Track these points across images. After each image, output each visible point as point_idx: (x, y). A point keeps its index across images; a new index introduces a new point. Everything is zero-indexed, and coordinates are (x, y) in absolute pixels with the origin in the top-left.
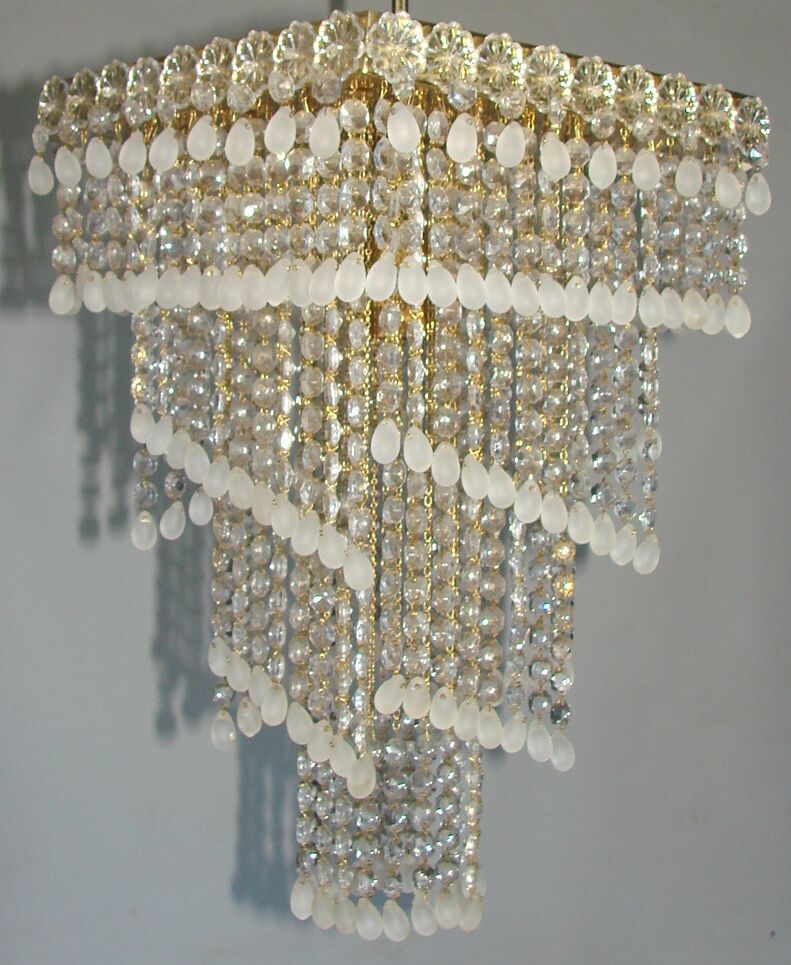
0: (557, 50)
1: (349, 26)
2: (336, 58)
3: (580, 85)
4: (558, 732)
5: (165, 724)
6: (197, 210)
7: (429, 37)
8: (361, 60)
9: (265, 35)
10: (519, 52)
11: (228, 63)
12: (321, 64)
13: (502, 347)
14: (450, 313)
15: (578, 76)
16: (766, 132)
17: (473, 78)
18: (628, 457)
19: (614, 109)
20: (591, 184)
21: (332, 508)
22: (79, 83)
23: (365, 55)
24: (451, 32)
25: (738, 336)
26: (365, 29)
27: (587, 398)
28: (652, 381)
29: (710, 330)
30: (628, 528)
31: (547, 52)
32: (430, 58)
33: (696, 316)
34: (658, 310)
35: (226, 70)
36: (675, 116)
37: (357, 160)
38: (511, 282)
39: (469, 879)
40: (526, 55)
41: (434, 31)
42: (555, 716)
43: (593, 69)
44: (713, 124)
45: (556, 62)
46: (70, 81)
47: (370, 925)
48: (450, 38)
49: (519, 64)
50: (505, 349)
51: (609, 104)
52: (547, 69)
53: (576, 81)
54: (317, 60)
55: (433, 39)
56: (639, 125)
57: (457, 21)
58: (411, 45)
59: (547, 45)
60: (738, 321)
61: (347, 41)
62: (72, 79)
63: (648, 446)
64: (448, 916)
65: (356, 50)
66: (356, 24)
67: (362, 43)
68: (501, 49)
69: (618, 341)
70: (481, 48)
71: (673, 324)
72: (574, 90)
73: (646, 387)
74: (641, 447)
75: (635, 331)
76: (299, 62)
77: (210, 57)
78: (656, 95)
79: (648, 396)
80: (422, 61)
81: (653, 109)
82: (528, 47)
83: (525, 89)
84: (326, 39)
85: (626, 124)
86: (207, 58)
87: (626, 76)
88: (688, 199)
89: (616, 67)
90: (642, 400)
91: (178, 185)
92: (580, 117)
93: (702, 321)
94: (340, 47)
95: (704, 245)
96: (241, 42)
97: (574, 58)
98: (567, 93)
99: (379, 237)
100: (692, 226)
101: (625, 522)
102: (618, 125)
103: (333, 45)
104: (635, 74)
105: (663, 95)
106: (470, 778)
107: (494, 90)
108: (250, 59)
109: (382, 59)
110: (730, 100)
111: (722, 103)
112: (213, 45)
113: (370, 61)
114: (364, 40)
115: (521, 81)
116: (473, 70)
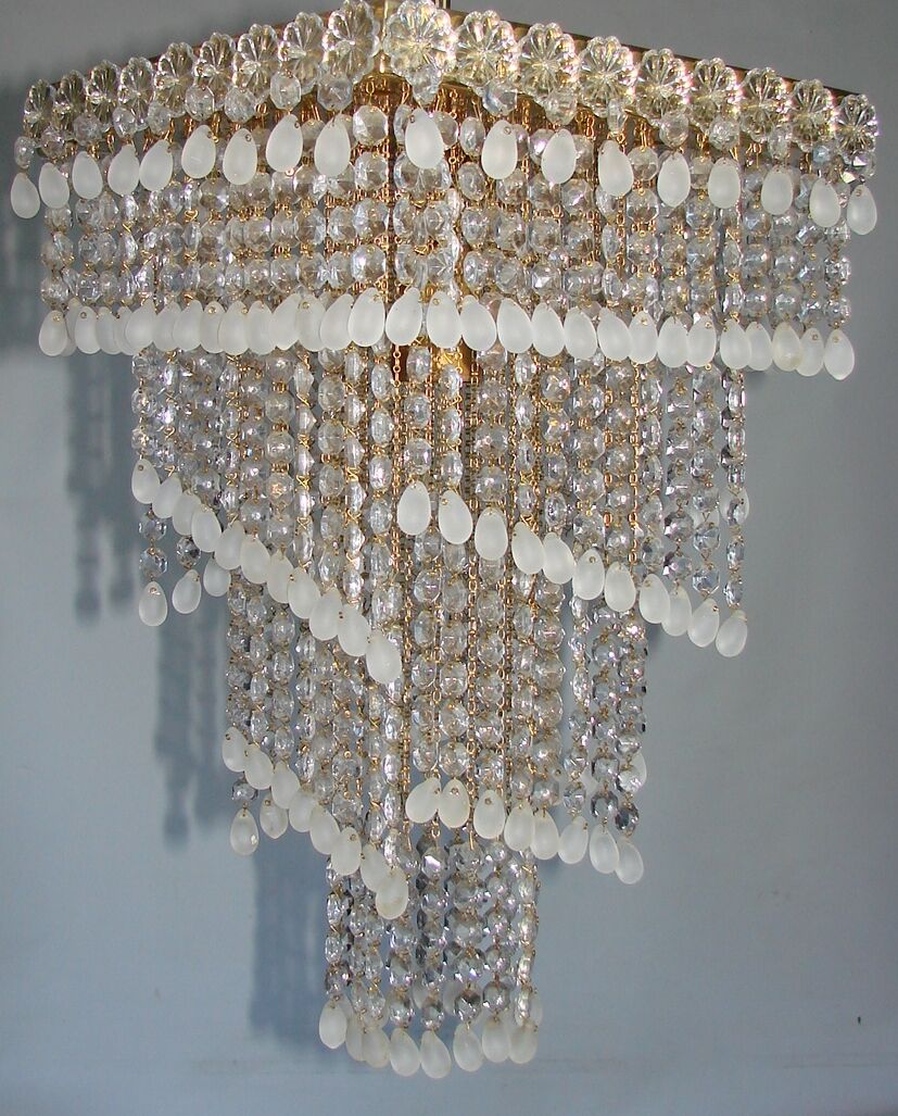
0: (617, 42)
1: (363, 17)
2: (347, 56)
3: (646, 84)
4: (624, 838)
5: (175, 828)
6: (197, 236)
7: (459, 29)
8: (377, 59)
9: (268, 29)
10: (570, 46)
11: (227, 63)
12: (330, 63)
13: (557, 394)
14: (494, 356)
15: (643, 74)
16: (873, 136)
17: (515, 77)
18: (709, 521)
19: (688, 111)
20: (661, 201)
21: (353, 586)
22: (67, 88)
23: (381, 52)
24: (486, 22)
25: (840, 377)
26: (381, 22)
27: (660, 452)
28: (738, 430)
29: (807, 370)
30: (710, 603)
31: (606, 44)
32: (460, 54)
33: (789, 355)
34: (743, 348)
35: (226, 71)
36: (762, 119)
37: (374, 177)
38: (563, 319)
39: (522, 1006)
40: (579, 49)
41: (465, 22)
42: (621, 821)
43: (662, 63)
44: (810, 127)
45: (617, 56)
46: (56, 85)
47: (406, 1060)
48: (484, 30)
49: (570, 59)
50: (560, 396)
51: (681, 106)
52: (605, 66)
53: (641, 80)
54: (326, 58)
55: (464, 31)
56: (717, 130)
57: (494, 10)
58: (437, 38)
59: (605, 35)
60: (839, 359)
61: (360, 34)
62: (59, 83)
63: (734, 506)
64: (496, 1048)
65: (370, 47)
66: (370, 15)
67: (377, 38)
68: (548, 41)
69: (696, 383)
70: (523, 41)
71: (761, 365)
72: (639, 90)
73: (732, 438)
74: (726, 509)
75: (717, 373)
76: (306, 61)
77: (208, 56)
78: (739, 94)
79: (733, 449)
80: (451, 58)
81: (736, 110)
82: (582, 40)
83: (578, 89)
84: (336, 33)
85: (702, 129)
86: (204, 58)
87: (702, 71)
88: (779, 217)
89: (691, 61)
90: (726, 453)
91: (176, 207)
92: (646, 121)
93: (795, 361)
94: (353, 43)
95: (798, 271)
96: (242, 38)
97: (638, 51)
98: (630, 92)
99: (401, 269)
100: (784, 248)
101: (706, 596)
102: (693, 131)
103: (344, 40)
104: (713, 69)
105: (748, 94)
106: (524, 891)
107: (540, 91)
108: (253, 58)
109: (401, 56)
110: (830, 98)
111: (820, 101)
112: (211, 42)
113: (388, 60)
114: (380, 35)
115: (573, 79)
116: (513, 68)
